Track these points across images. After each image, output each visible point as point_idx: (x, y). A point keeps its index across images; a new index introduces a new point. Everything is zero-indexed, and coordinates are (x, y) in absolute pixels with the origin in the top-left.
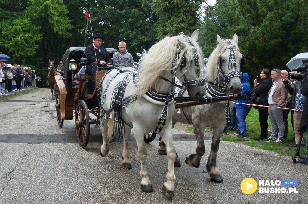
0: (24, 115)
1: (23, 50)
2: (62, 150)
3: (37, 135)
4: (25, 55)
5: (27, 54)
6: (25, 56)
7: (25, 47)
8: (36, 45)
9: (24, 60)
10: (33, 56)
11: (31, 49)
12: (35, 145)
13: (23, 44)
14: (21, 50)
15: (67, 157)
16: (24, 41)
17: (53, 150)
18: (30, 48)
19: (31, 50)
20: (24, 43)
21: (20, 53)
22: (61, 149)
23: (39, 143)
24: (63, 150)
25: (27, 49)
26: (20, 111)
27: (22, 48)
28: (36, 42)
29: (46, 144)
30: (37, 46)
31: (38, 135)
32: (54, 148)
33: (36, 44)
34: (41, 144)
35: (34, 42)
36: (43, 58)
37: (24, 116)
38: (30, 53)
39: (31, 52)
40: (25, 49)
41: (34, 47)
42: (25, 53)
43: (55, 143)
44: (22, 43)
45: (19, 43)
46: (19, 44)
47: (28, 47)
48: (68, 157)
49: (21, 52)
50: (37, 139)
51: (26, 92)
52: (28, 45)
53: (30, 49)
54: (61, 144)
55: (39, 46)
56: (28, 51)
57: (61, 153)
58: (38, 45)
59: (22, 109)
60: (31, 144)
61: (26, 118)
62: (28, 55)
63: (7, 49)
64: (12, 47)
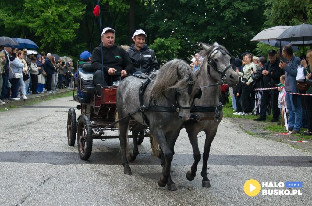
0: (51, 125)
1: (56, 32)
2: (102, 175)
3: (67, 152)
4: (59, 40)
5: (62, 38)
6: (60, 42)
7: (60, 27)
8: (76, 24)
9: (58, 48)
10: (71, 41)
11: (68, 30)
12: (62, 166)
13: (57, 23)
14: (53, 32)
15: (109, 184)
17: (88, 174)
19: (68, 32)
20: (58, 21)
21: (52, 36)
22: (102, 173)
23: (68, 163)
24: (104, 175)
25: (62, 29)
26: (46, 120)
27: (55, 29)
28: (76, 20)
29: (78, 165)
30: (77, 26)
31: (69, 153)
32: (91, 171)
33: (74, 23)
34: (71, 165)
35: (72, 19)
36: (86, 44)
37: (51, 127)
38: (67, 35)
39: (69, 35)
40: (59, 30)
41: (72, 27)
42: (59, 36)
43: (93, 165)
44: (54, 20)
45: (50, 20)
46: (50, 22)
47: (64, 28)
48: (111, 184)
49: (53, 34)
50: (67, 159)
51: (59, 96)
52: (64, 25)
53: (65, 31)
54: (102, 165)
55: (80, 26)
56: (63, 34)
57: (101, 178)
58: (79, 24)
59: (50, 117)
60: (55, 165)
61: (55, 130)
62: (63, 40)
63: (32, 31)
64: (40, 27)
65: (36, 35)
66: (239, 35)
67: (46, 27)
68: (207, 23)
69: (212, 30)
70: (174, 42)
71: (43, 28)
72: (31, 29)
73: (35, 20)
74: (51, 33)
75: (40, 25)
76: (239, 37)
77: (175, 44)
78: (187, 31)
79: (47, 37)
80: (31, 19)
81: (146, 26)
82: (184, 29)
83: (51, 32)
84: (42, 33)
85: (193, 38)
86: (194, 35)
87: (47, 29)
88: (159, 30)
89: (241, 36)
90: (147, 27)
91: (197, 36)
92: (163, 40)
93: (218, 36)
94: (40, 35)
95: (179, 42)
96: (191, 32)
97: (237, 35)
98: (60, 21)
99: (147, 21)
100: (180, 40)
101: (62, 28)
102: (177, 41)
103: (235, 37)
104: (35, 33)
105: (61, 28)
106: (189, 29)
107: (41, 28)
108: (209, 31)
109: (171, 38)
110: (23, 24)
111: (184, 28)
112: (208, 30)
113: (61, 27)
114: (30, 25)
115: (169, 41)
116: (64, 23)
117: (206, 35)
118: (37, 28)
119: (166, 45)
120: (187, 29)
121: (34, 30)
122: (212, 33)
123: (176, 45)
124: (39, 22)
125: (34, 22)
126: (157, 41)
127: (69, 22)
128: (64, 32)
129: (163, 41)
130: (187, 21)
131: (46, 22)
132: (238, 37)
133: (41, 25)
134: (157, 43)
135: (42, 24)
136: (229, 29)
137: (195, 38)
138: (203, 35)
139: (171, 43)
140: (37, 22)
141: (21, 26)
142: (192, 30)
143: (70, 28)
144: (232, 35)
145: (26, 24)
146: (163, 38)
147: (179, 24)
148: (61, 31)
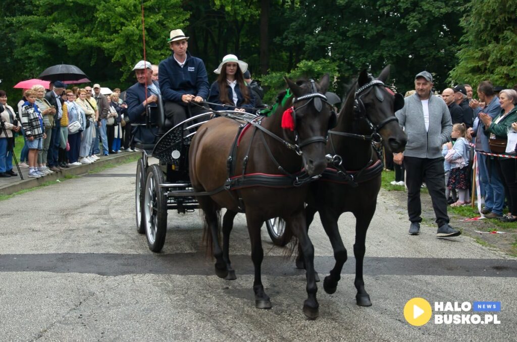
7: (149, 47)
12: (112, 278)
16: (145, 33)
18: (160, 49)
19: (162, 54)
20: (147, 38)
25: (154, 51)
37: (116, 212)
44: (141, 37)
45: (135, 37)
46: (134, 40)
47: (156, 48)
52: (156, 43)
53: (159, 53)
63: (108, 54)
64: (120, 47)
65: (113, 60)
66: (432, 53)
67: (129, 47)
68: (381, 36)
69: (387, 46)
70: (328, 65)
71: (124, 50)
72: (106, 52)
73: (112, 37)
74: (136, 57)
75: (119, 45)
76: (432, 56)
77: (329, 69)
78: (350, 48)
79: (130, 64)
80: (106, 36)
81: (284, 42)
82: (345, 45)
83: (137, 55)
84: (123, 56)
85: (358, 60)
86: (360, 55)
87: (131, 51)
88: (304, 47)
89: (434, 54)
90: (286, 43)
91: (365, 56)
92: (310, 63)
93: (397, 55)
94: (120, 60)
95: (338, 66)
96: (355, 49)
97: (427, 52)
98: (150, 38)
99: (286, 33)
100: (337, 64)
101: (154, 48)
102: (333, 64)
103: (424, 56)
104: (113, 57)
105: (151, 49)
106: (352, 45)
107: (121, 49)
108: (383, 48)
109: (324, 59)
110: (95, 44)
111: (344, 43)
112: (382, 46)
113: (151, 47)
114: (105, 45)
115: (320, 64)
116: (155, 40)
117: (378, 55)
118: (116, 49)
119: (316, 70)
120: (348, 46)
121: (111, 52)
122: (389, 50)
123: (331, 70)
124: (118, 40)
125: (111, 40)
126: (301, 65)
127: (164, 39)
128: (156, 55)
129: (311, 66)
130: (348, 33)
131: (128, 39)
132: (429, 56)
133: (121, 45)
134: (301, 68)
135: (123, 43)
136: (414, 43)
137: (361, 59)
138: (374, 54)
139: (323, 68)
140: (116, 40)
141: (91, 47)
142: (356, 46)
143: (166, 48)
144: (419, 53)
145: (98, 44)
146: (310, 61)
147: (336, 37)
148: (152, 53)
